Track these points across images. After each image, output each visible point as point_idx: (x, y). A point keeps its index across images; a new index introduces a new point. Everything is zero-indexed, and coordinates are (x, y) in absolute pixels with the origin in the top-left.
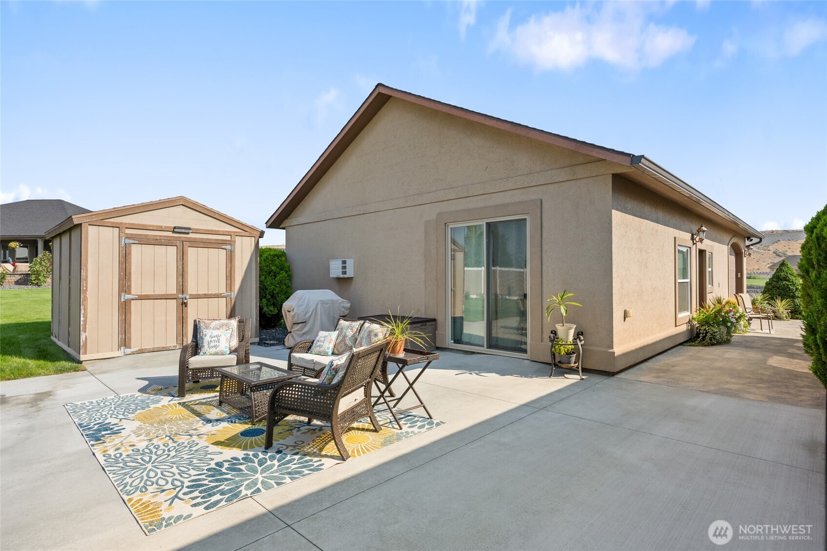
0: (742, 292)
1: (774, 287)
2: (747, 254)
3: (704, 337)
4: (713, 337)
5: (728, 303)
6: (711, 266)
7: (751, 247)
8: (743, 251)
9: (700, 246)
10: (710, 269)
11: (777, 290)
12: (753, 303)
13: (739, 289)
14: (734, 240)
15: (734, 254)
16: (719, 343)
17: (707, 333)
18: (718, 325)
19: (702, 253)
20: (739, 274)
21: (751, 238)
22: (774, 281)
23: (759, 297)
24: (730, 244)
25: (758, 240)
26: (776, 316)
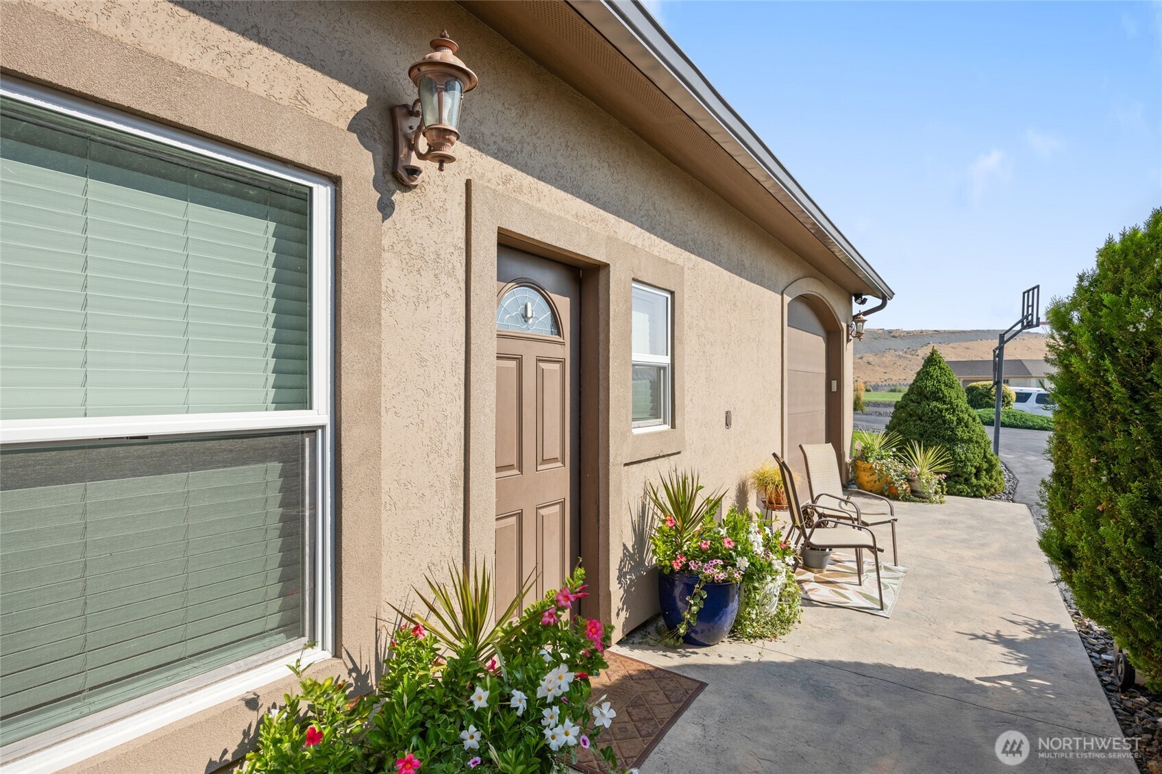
1: (911, 415)
2: (854, 334)
7: (863, 318)
8: (844, 325)
11: (918, 422)
14: (809, 285)
20: (834, 383)
21: (863, 297)
22: (913, 402)
23: (878, 439)
24: (792, 292)
25: (879, 302)
26: (913, 492)
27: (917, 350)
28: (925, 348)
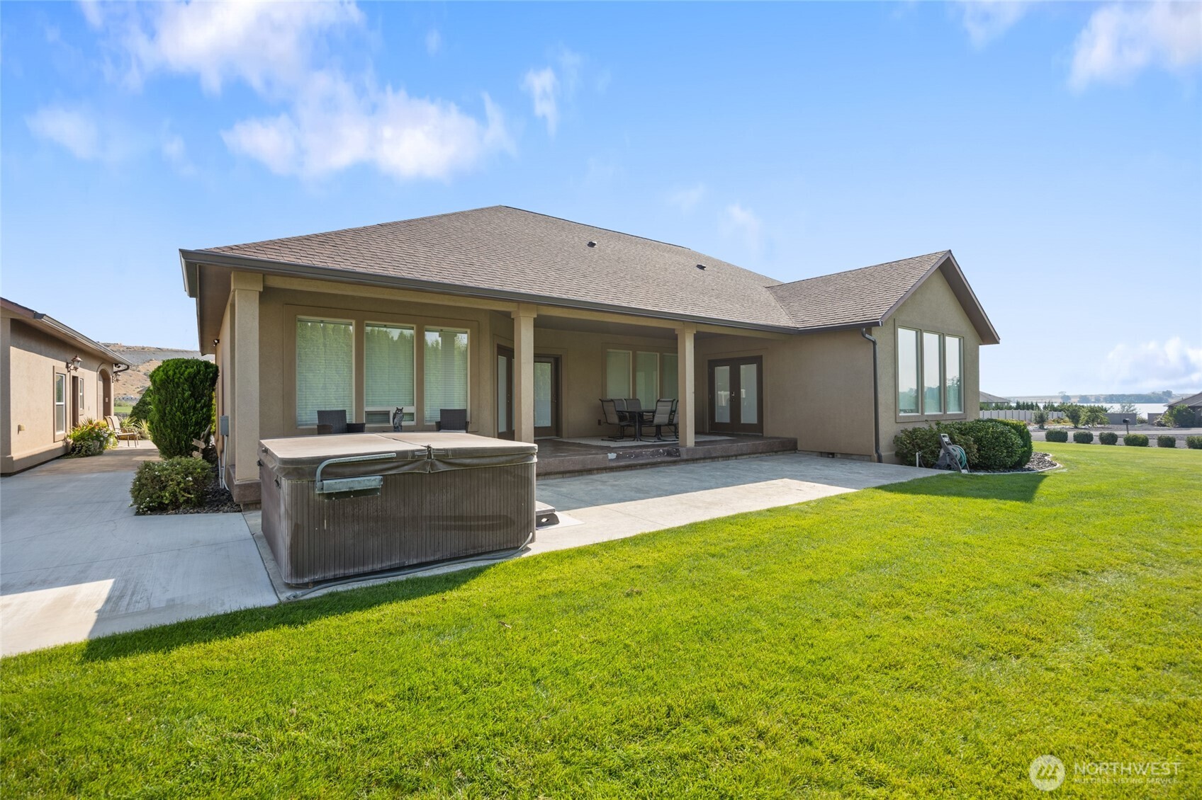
0: (110, 415)
1: (140, 411)
2: (115, 380)
3: (80, 451)
4: (88, 449)
5: (98, 424)
6: (83, 391)
7: (119, 373)
8: (111, 377)
9: (73, 373)
10: (81, 394)
11: (143, 414)
12: (121, 425)
13: (107, 412)
14: (103, 367)
15: (101, 379)
16: (93, 455)
17: (82, 446)
18: (93, 440)
19: (75, 379)
20: (107, 399)
21: (119, 365)
22: (141, 406)
23: (126, 420)
24: (99, 370)
25: (126, 367)
26: (140, 436)
27: (138, 366)
28: (148, 364)
